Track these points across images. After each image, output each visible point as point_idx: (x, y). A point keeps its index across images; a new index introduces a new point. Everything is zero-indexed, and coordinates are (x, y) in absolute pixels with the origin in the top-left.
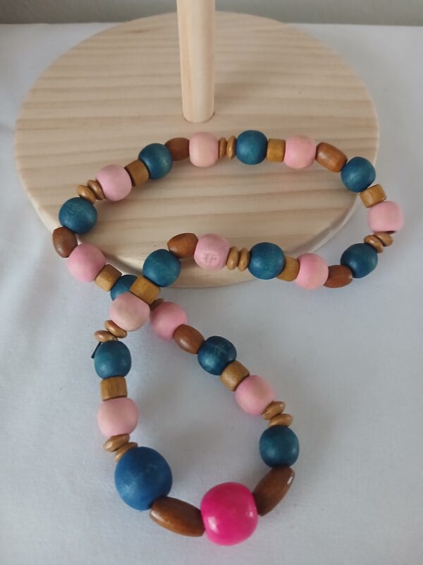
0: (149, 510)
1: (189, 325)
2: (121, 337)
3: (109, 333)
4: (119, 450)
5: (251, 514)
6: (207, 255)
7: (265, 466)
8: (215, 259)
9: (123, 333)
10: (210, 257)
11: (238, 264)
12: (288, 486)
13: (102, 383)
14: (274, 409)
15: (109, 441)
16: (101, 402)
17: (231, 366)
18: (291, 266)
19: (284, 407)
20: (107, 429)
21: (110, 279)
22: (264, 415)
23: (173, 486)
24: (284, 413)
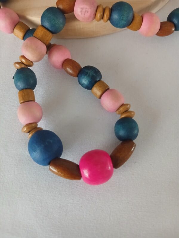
0: (49, 166)
1: (72, 59)
2: (30, 66)
3: (22, 63)
4: (30, 132)
5: (110, 168)
6: (82, 9)
7: (118, 140)
8: (88, 12)
9: (31, 64)
10: (84, 10)
11: (102, 17)
12: (132, 152)
13: (19, 93)
14: (124, 108)
15: (24, 127)
16: (19, 104)
17: (98, 83)
18: (137, 19)
19: (130, 107)
20: (23, 120)
21: (22, 30)
22: (117, 112)
23: (63, 152)
24: (129, 110)
